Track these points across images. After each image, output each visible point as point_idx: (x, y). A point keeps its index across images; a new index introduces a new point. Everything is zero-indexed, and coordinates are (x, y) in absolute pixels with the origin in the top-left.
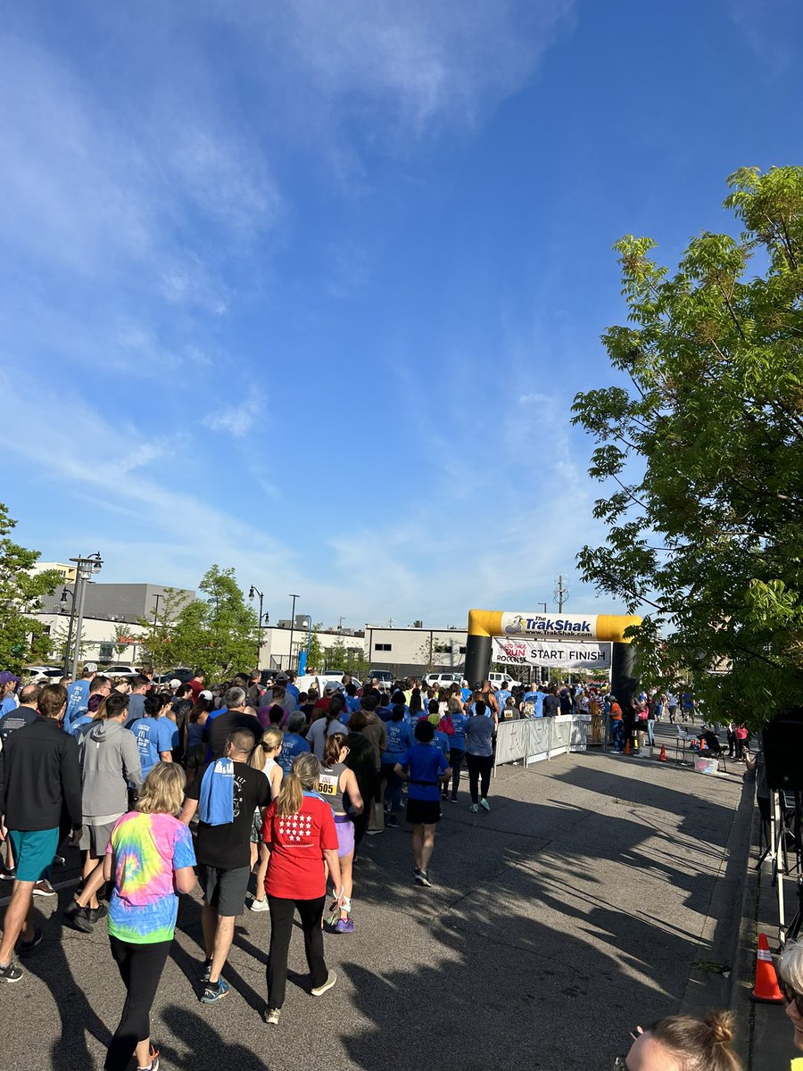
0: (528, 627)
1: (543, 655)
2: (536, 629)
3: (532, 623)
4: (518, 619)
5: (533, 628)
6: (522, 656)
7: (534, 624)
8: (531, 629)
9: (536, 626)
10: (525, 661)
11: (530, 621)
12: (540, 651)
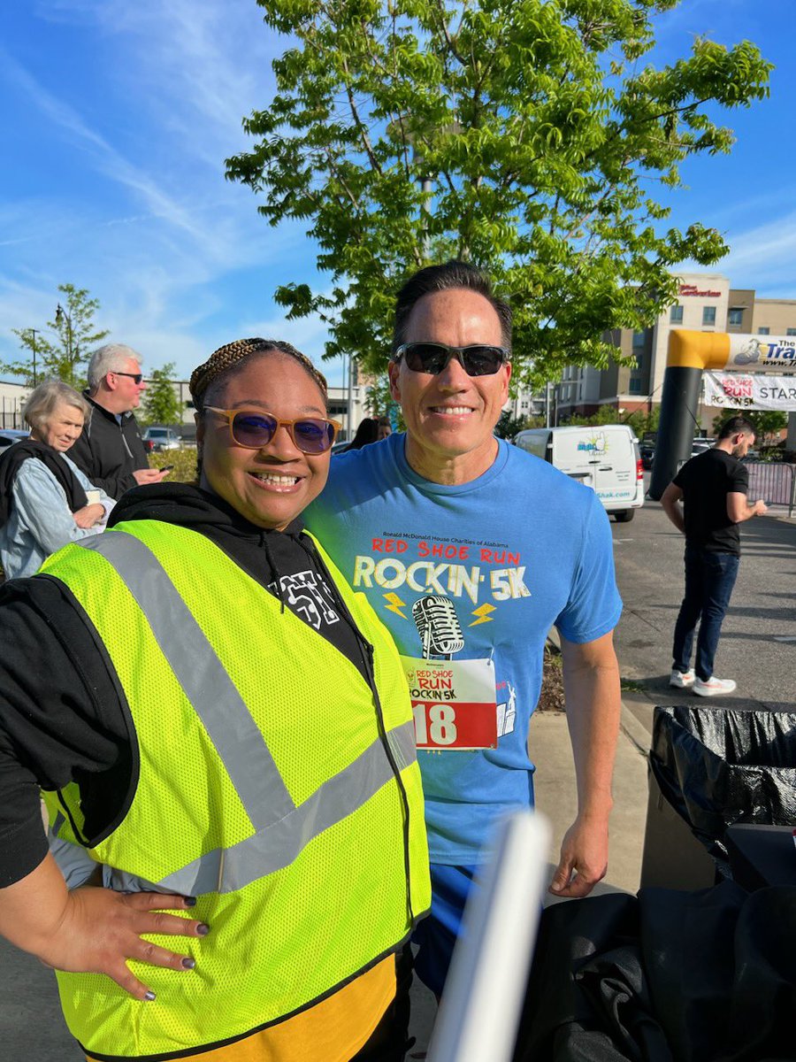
0: (770, 355)
1: (777, 394)
2: (781, 358)
3: (775, 349)
4: (755, 344)
5: (777, 356)
6: (748, 396)
7: (779, 351)
8: (773, 358)
9: (782, 353)
10: (751, 401)
11: (772, 346)
12: (773, 389)
